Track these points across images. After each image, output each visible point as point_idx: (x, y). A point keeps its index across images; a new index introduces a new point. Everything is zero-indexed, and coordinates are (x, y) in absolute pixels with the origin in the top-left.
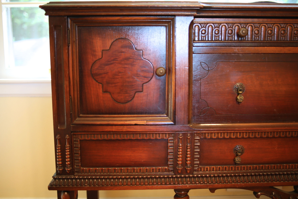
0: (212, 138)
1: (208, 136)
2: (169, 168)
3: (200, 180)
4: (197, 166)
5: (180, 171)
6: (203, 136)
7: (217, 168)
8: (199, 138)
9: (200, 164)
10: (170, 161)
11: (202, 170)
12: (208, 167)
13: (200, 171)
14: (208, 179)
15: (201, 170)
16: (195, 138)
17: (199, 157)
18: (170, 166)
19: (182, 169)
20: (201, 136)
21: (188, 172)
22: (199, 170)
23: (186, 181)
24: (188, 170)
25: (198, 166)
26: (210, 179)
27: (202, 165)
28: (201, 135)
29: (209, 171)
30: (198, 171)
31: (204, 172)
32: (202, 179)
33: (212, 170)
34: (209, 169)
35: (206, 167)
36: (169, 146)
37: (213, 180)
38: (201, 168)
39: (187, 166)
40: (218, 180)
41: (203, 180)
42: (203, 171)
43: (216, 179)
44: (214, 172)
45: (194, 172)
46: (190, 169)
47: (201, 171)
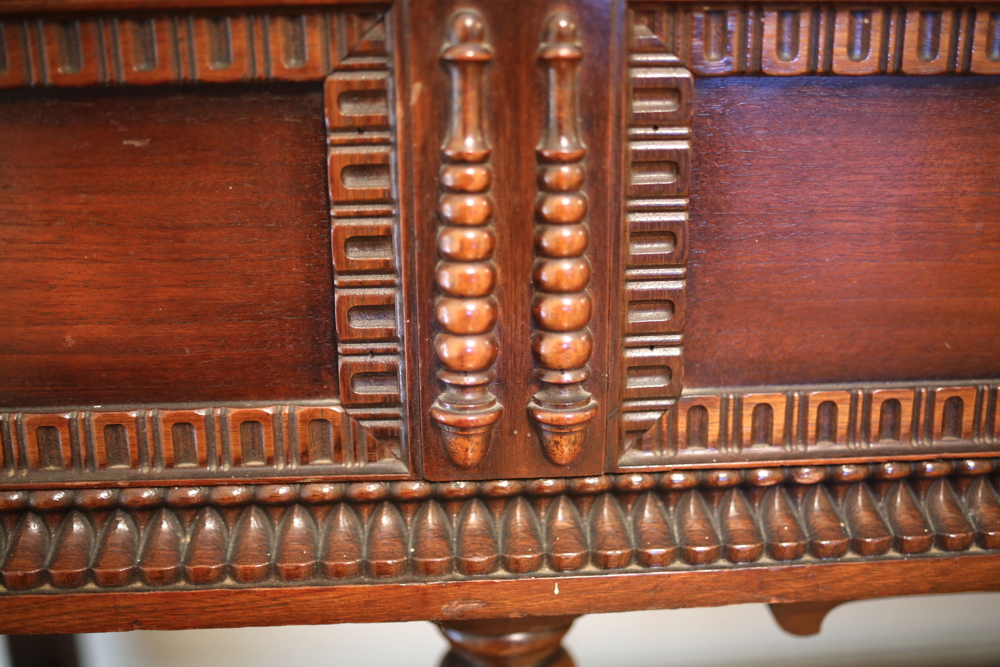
0: (829, 72)
1: (780, 46)
2: (353, 412)
3: (681, 524)
4: (658, 382)
5: (471, 450)
6: (723, 50)
7: (867, 412)
8: (685, 74)
9: (692, 368)
10: (367, 337)
11: (713, 430)
12: (776, 398)
13: (689, 443)
14: (768, 508)
15: (703, 427)
16: (641, 74)
17: (679, 285)
18: (361, 390)
19: (490, 425)
20: (707, 49)
21: (565, 450)
22: (682, 427)
23: (542, 532)
24: (560, 428)
25: (673, 393)
26: (785, 508)
27: (714, 380)
28: (706, 38)
29: (787, 437)
30: (674, 444)
31: (734, 450)
32: (701, 512)
33: (811, 429)
34: (779, 420)
35: (754, 396)
36: (334, 169)
37: (822, 522)
38: (699, 409)
39: (544, 386)
40: (864, 517)
41: (714, 516)
42: (723, 440)
43: (841, 508)
44: (838, 447)
45: (621, 450)
46: (588, 422)
47: (698, 436)
